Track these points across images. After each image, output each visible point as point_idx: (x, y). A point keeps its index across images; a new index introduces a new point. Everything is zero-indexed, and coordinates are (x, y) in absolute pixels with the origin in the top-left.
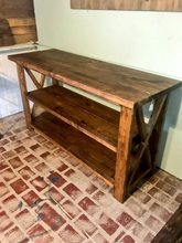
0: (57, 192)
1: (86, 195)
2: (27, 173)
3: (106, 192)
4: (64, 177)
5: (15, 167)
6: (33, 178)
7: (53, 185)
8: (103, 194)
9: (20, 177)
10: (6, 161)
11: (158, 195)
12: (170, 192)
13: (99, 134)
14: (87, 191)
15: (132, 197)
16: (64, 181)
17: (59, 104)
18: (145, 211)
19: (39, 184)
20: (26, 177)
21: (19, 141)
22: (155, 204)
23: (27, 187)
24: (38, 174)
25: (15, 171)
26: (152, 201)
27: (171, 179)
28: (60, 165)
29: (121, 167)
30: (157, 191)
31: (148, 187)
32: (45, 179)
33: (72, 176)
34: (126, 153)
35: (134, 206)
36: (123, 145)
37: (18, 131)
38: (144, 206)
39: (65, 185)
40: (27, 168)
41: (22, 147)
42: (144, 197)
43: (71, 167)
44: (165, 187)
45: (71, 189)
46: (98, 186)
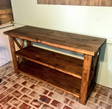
0: (48, 106)
1: (64, 104)
2: (26, 99)
3: (74, 101)
4: (49, 97)
5: (18, 97)
6: (31, 101)
7: (44, 103)
8: (73, 102)
9: (23, 102)
10: (11, 94)
11: (100, 97)
12: (106, 95)
13: (68, 70)
14: (64, 102)
15: (88, 101)
16: (50, 100)
17: (38, 56)
18: (97, 107)
19: (36, 104)
20: (27, 101)
21: (13, 81)
22: (101, 103)
23: (30, 107)
24: (33, 98)
25: (19, 99)
26: (99, 101)
27: (104, 88)
28: (44, 91)
29: (84, 86)
30: (99, 95)
31: (94, 94)
32: (39, 100)
33: (53, 96)
34: (88, 78)
35: (91, 105)
36: (86, 74)
37: (10, 75)
38: (96, 104)
39: (51, 102)
40: (25, 96)
41: (17, 84)
42: (94, 100)
43: (50, 91)
44: (102, 93)
45: (55, 103)
46: (69, 98)
